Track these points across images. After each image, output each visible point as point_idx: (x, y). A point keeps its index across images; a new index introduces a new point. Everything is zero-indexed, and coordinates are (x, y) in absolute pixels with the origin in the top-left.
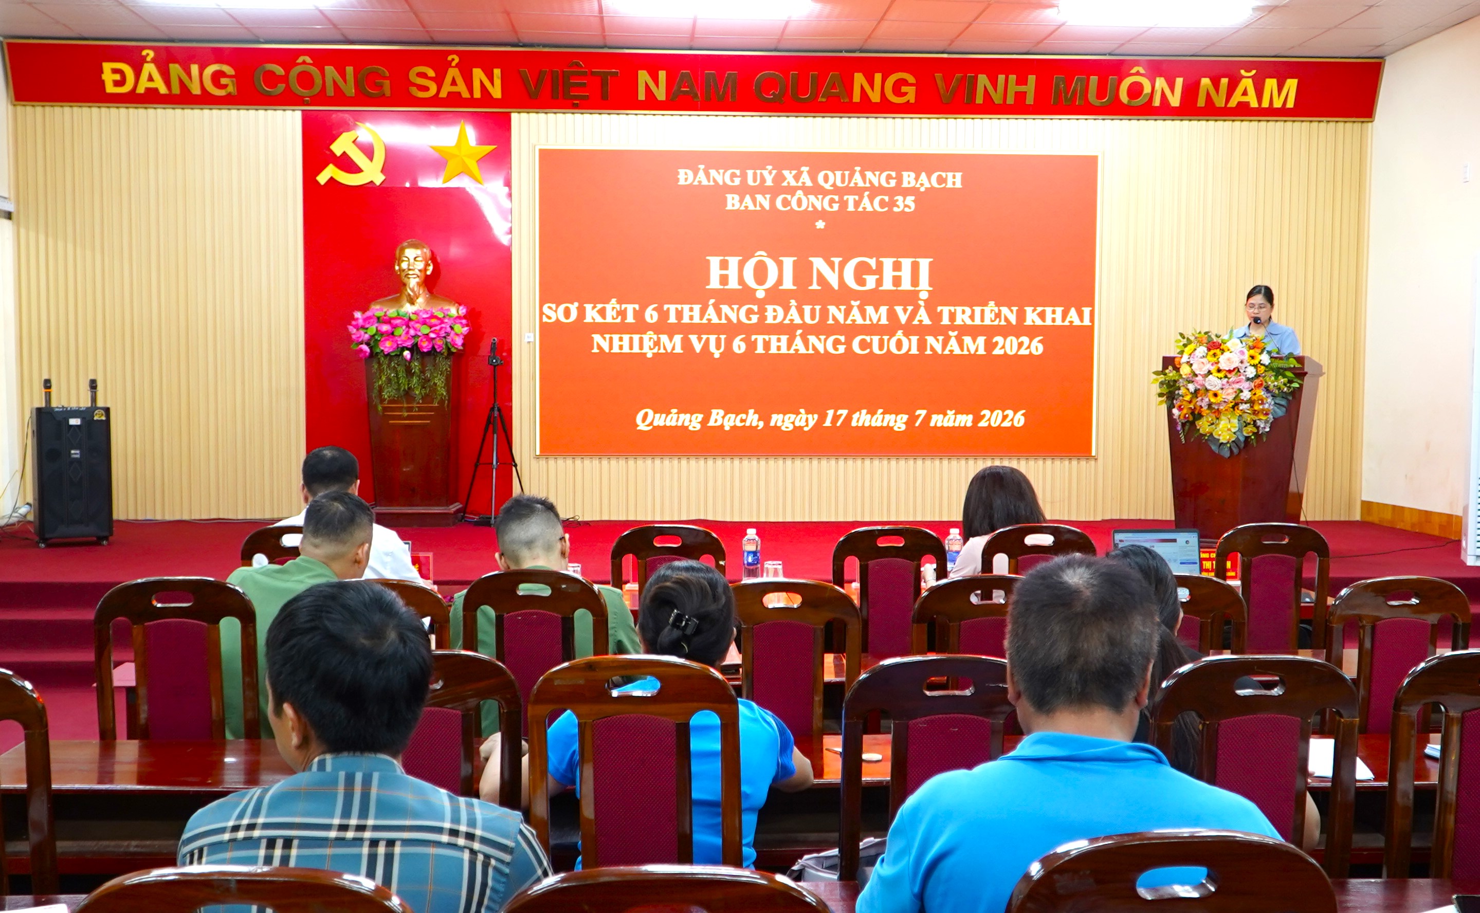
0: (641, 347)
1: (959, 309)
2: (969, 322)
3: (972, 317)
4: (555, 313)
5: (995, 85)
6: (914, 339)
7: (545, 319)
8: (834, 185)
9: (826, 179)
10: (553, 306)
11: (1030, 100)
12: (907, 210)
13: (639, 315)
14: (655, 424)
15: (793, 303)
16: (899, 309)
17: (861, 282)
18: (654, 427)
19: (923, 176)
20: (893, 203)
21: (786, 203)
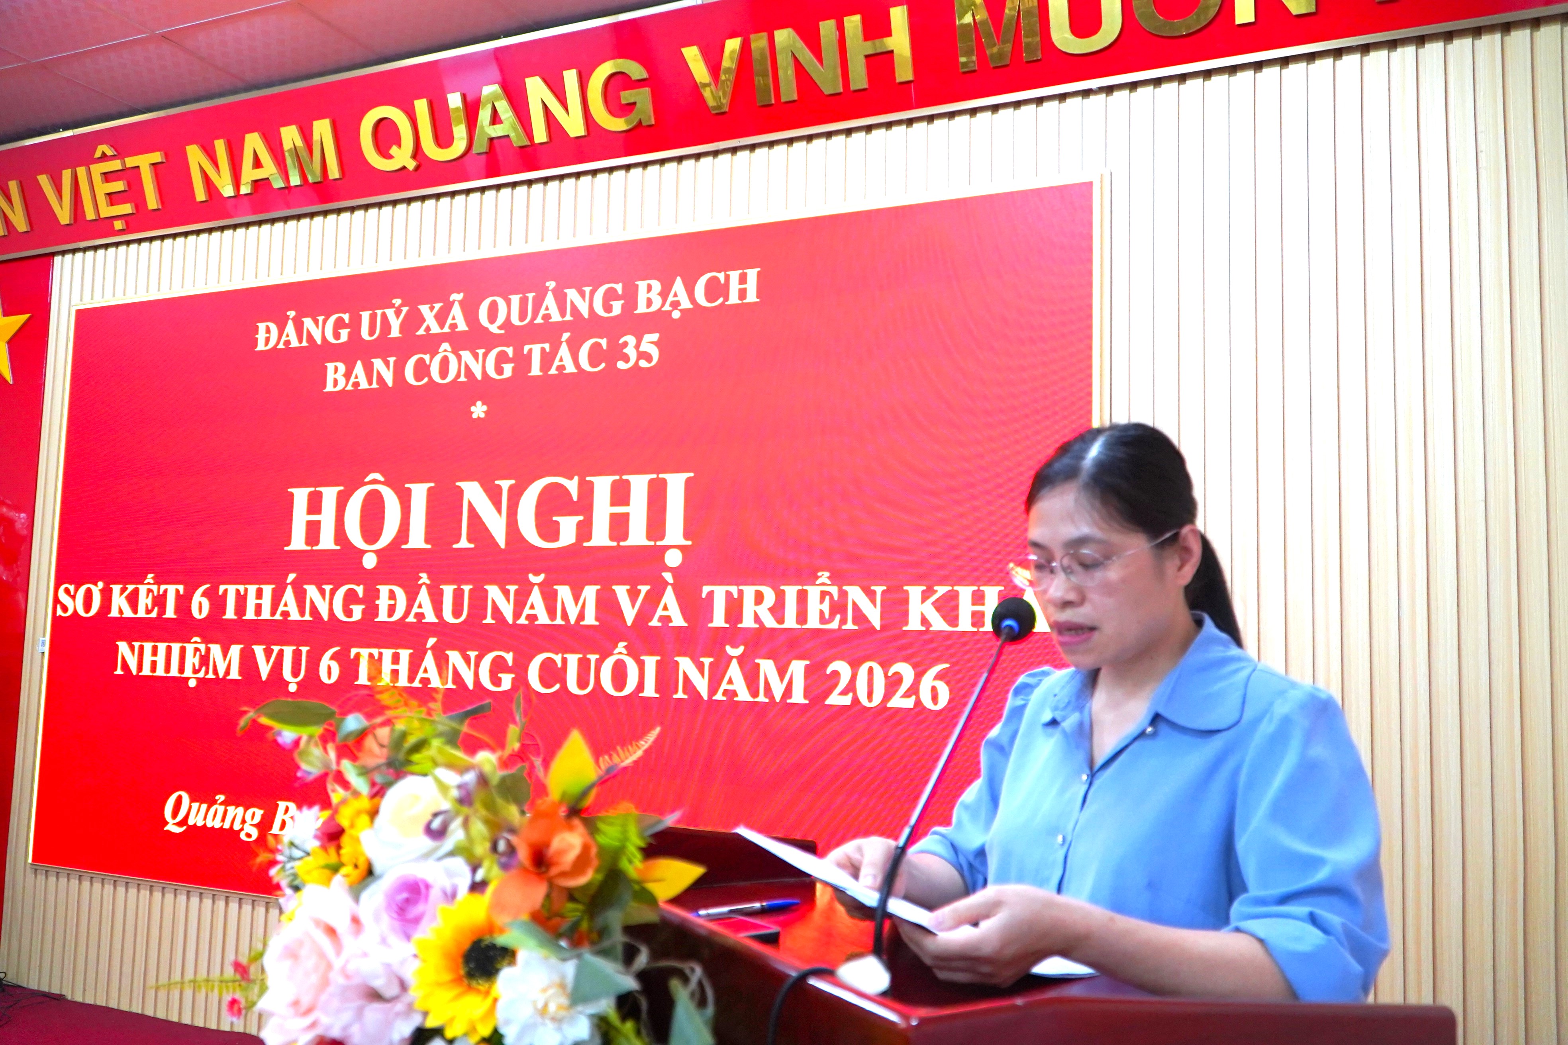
0: (182, 669)
1: (749, 591)
2: (770, 622)
3: (778, 610)
4: (74, 604)
5: (813, 43)
6: (651, 662)
7: (60, 612)
8: (508, 322)
9: (493, 315)
10: (72, 588)
11: (904, 72)
12: (643, 364)
13: (184, 602)
14: (191, 822)
15: (424, 578)
16: (621, 592)
17: (549, 530)
18: (189, 827)
19: (679, 286)
20: (617, 352)
21: (422, 370)
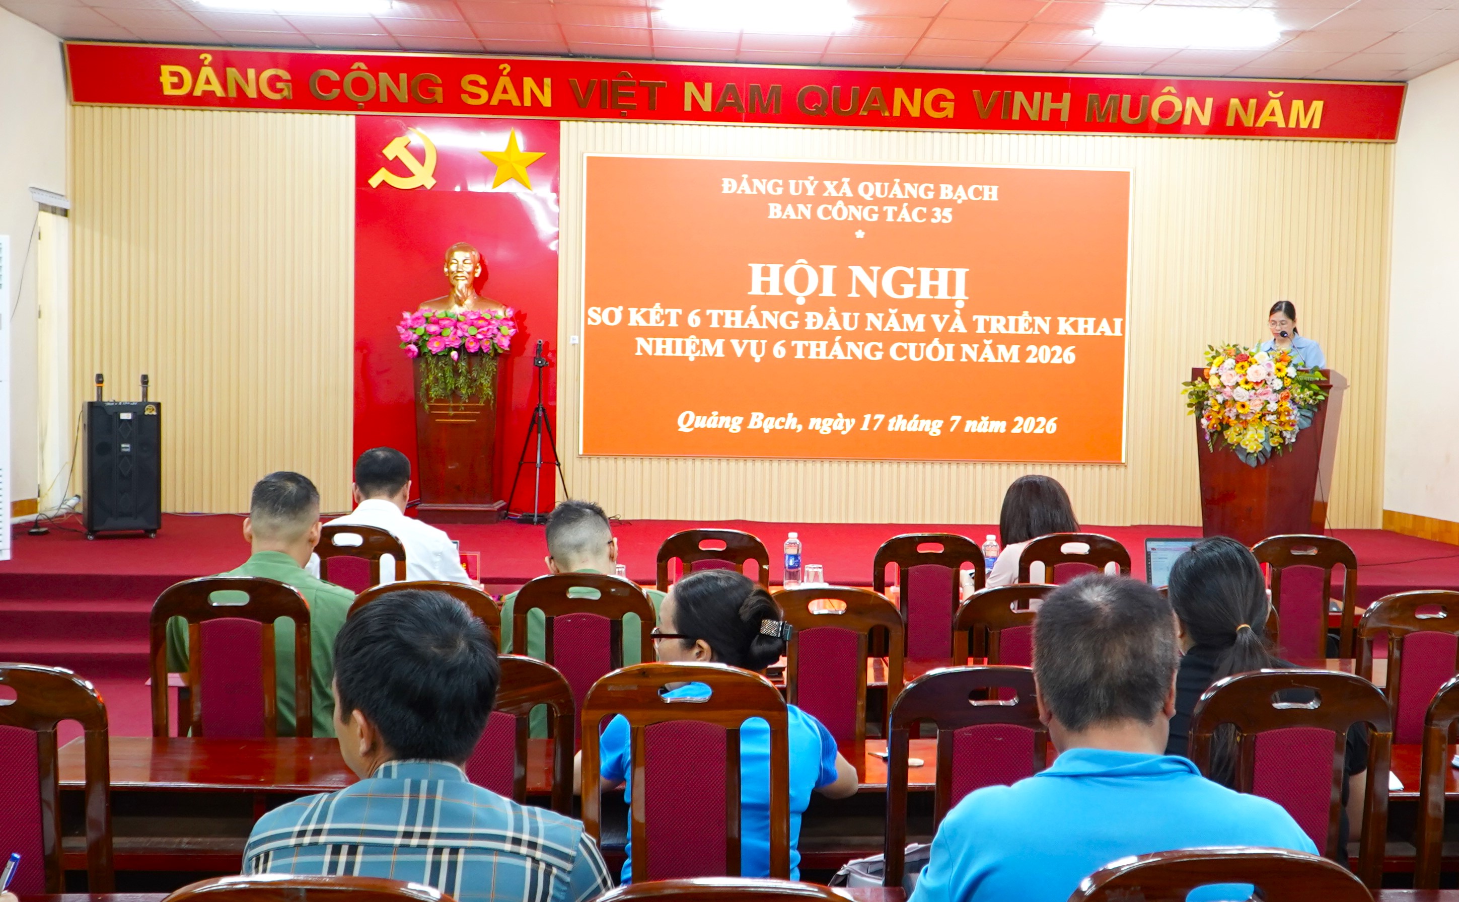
0: (684, 351)
1: (994, 318)
2: (1003, 331)
3: (1006, 326)
4: (600, 317)
5: (1030, 101)
6: (950, 347)
7: (590, 322)
8: (874, 196)
9: (866, 190)
10: (599, 309)
11: (1065, 117)
12: (944, 221)
13: (682, 319)
14: (696, 426)
15: (832, 309)
16: (935, 318)
17: (899, 290)
18: (695, 429)
19: (961, 189)
20: (931, 215)
21: (827, 212)
